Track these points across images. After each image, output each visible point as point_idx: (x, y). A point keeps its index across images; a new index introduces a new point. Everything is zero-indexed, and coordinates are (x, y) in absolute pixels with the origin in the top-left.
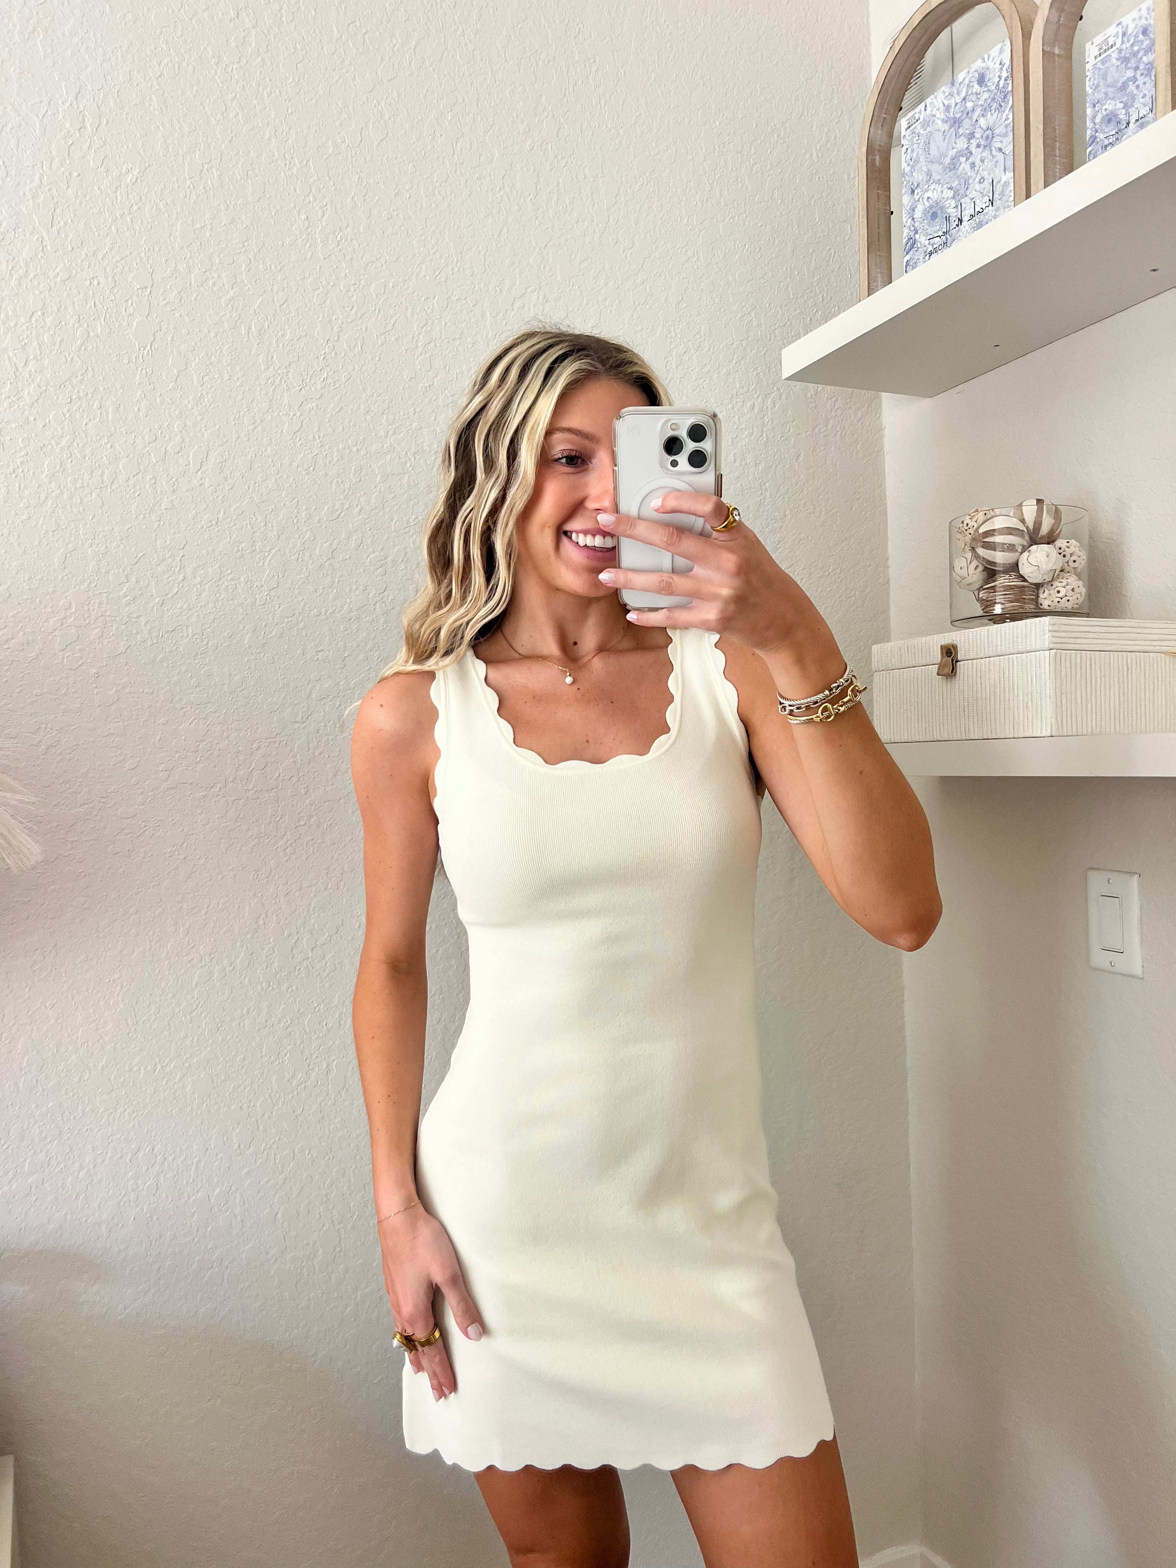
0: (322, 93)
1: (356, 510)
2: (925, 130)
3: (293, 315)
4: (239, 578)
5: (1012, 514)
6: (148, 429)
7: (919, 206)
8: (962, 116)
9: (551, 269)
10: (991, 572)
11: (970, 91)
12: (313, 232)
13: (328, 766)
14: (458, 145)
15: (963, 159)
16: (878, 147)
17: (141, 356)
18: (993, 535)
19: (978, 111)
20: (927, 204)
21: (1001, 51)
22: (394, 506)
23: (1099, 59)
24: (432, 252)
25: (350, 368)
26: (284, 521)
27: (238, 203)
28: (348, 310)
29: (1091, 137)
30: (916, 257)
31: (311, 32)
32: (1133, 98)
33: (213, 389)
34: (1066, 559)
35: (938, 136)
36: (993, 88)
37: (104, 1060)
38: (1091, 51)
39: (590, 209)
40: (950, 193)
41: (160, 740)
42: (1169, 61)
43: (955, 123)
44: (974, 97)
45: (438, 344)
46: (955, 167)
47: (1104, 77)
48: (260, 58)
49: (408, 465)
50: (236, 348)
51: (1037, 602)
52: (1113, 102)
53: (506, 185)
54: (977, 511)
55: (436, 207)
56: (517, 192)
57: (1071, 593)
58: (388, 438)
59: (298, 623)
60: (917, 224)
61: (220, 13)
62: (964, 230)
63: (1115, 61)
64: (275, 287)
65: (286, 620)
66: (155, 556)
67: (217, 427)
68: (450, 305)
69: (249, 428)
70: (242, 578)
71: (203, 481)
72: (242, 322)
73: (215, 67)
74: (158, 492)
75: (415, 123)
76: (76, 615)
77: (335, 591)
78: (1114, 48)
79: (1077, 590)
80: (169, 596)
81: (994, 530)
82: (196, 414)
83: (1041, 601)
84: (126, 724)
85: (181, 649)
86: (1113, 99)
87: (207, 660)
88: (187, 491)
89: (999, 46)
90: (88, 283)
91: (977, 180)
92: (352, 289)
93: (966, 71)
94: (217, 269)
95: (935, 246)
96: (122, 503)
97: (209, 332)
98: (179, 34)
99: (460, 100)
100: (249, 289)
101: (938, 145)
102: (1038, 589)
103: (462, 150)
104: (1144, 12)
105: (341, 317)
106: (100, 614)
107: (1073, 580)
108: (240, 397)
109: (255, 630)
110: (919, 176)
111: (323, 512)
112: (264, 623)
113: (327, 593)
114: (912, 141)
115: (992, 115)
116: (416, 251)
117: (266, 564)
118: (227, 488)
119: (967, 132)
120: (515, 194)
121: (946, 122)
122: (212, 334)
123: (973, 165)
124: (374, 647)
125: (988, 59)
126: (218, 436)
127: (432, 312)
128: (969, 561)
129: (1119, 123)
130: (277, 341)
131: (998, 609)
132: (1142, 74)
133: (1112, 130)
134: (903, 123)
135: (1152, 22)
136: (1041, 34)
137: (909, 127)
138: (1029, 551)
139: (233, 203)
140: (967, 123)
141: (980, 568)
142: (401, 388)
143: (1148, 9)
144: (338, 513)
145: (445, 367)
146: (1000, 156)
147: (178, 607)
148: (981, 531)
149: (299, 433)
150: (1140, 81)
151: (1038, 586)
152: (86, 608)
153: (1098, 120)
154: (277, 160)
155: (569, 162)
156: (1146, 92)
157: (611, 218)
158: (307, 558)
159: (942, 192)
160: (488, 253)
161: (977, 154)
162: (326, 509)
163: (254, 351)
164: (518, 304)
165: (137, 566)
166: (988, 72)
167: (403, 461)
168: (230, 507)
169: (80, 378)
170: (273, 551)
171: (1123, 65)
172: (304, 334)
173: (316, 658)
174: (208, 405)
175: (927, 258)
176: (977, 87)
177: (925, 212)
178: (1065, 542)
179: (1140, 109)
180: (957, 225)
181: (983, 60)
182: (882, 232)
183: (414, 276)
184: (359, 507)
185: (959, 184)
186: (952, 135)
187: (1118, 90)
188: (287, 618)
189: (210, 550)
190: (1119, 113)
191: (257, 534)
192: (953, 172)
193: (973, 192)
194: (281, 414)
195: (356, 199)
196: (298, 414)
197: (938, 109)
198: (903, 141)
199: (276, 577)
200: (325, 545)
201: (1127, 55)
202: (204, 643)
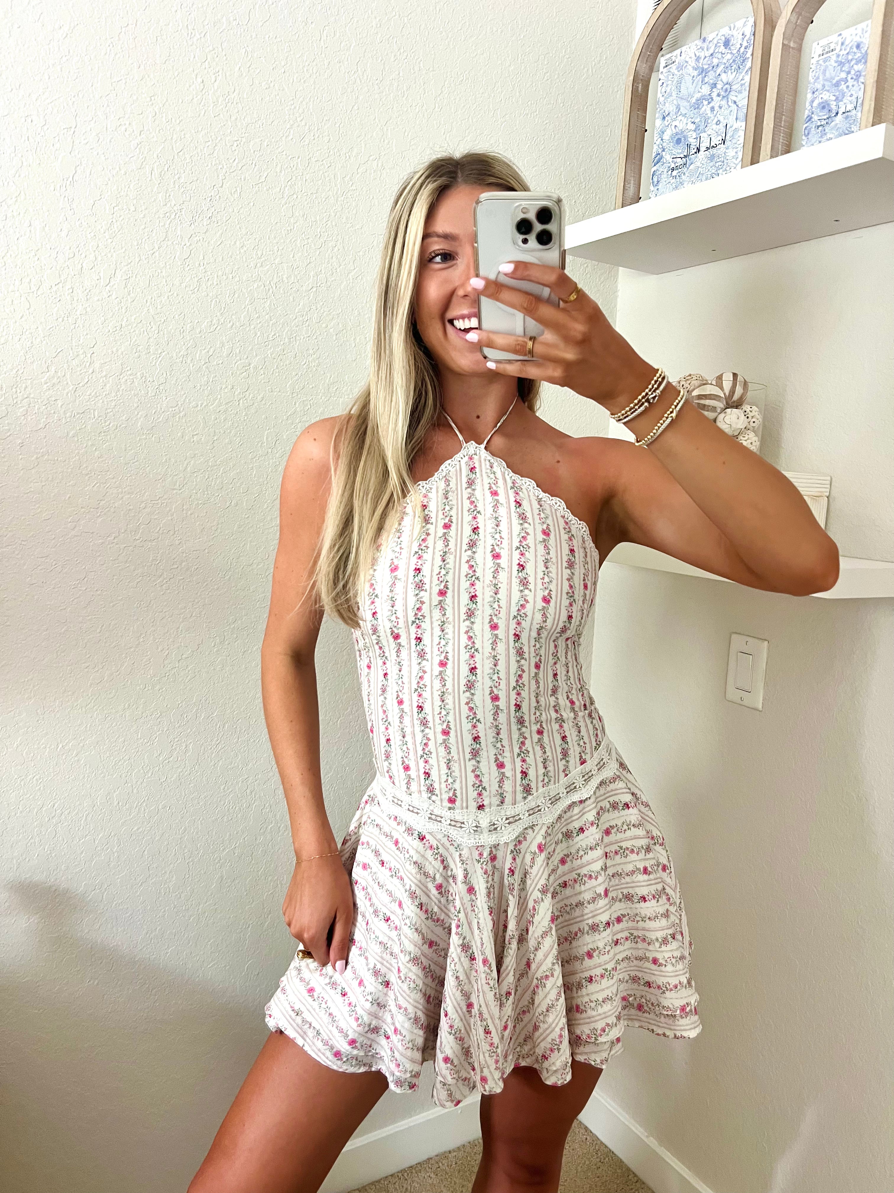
1: (229, 325)
2: (678, 71)
3: (188, 161)
5: (714, 383)
6: (68, 247)
7: (668, 130)
8: (709, 68)
9: (389, 142)
11: (716, 51)
12: (207, 93)
13: (197, 524)
14: (325, 32)
15: (705, 103)
16: (641, 77)
17: (64, 186)
18: (702, 398)
19: (721, 68)
20: (674, 131)
22: (257, 324)
23: (822, 57)
24: (299, 119)
25: (231, 210)
26: (173, 330)
27: (148, 63)
28: (231, 161)
29: (808, 116)
30: (662, 170)
32: (843, 94)
33: (122, 218)
34: (749, 420)
35: (688, 79)
36: (735, 52)
37: (19, 740)
38: (817, 49)
39: (422, 96)
40: (693, 127)
41: (69, 497)
42: (876, 79)
43: (702, 72)
44: (720, 56)
45: (299, 197)
46: (698, 107)
47: (824, 73)
49: (271, 291)
50: (141, 185)
52: (828, 94)
53: (359, 69)
54: (690, 376)
55: (304, 82)
58: (257, 269)
59: (180, 412)
60: (664, 144)
62: (700, 157)
63: (833, 62)
64: (175, 137)
65: (171, 410)
66: (71, 352)
67: (124, 249)
68: (309, 164)
69: (149, 253)
70: (139, 374)
71: (111, 293)
72: (147, 164)
74: (75, 299)
76: (6, 395)
77: (209, 388)
78: (834, 52)
79: (754, 444)
80: (81, 385)
81: (703, 395)
82: (107, 237)
84: (44, 484)
85: (89, 427)
86: (828, 91)
87: (109, 437)
88: (98, 300)
89: (745, 20)
90: (23, 119)
91: (715, 122)
92: (235, 144)
93: (716, 33)
94: (129, 117)
95: (677, 165)
96: (46, 306)
97: (120, 170)
100: (154, 137)
101: (688, 86)
103: (326, 36)
104: (859, 32)
105: (225, 167)
106: (25, 396)
107: (752, 435)
108: (143, 227)
109: (147, 415)
110: (670, 108)
111: (203, 326)
112: (154, 411)
113: (203, 390)
114: (668, 77)
115: (732, 73)
116: (287, 117)
117: (157, 364)
118: (130, 301)
119: (711, 81)
120: (365, 78)
121: (696, 70)
122: (123, 172)
123: (712, 109)
124: (237, 433)
125: (734, 28)
126: (124, 257)
127: (296, 169)
129: (830, 111)
130: (174, 182)
132: (852, 78)
133: (824, 115)
134: (662, 61)
135: (863, 40)
136: (784, 28)
137: (666, 66)
138: (725, 413)
139: (144, 62)
140: (711, 75)
142: (269, 230)
143: (863, 30)
144: (215, 327)
145: (303, 216)
146: (734, 107)
147: (87, 394)
148: (694, 394)
149: (188, 260)
150: (850, 83)
152: (14, 390)
153: (815, 104)
154: (181, 30)
155: (409, 55)
156: (853, 93)
157: (437, 105)
158: (189, 361)
159: (687, 123)
160: (342, 124)
161: (717, 102)
162: (205, 323)
163: (155, 189)
164: (362, 169)
165: (56, 359)
166: (732, 39)
167: (267, 288)
168: (131, 316)
169: (14, 200)
170: (164, 354)
171: (839, 68)
172: (195, 179)
173: (192, 440)
174: (117, 231)
175: (670, 172)
176: (722, 48)
177: (672, 137)
178: (749, 407)
179: (847, 104)
180: (696, 153)
181: (730, 28)
182: (638, 144)
183: (284, 138)
184: (231, 323)
185: (700, 121)
186: (699, 81)
187: (832, 85)
188: (172, 407)
189: (114, 349)
190: (832, 103)
191: (151, 340)
192: (697, 110)
193: (711, 130)
194: (174, 243)
195: (242, 69)
196: (188, 244)
197: (691, 58)
198: (661, 76)
199: (165, 375)
200: (203, 352)
201: (843, 61)
202: (107, 424)
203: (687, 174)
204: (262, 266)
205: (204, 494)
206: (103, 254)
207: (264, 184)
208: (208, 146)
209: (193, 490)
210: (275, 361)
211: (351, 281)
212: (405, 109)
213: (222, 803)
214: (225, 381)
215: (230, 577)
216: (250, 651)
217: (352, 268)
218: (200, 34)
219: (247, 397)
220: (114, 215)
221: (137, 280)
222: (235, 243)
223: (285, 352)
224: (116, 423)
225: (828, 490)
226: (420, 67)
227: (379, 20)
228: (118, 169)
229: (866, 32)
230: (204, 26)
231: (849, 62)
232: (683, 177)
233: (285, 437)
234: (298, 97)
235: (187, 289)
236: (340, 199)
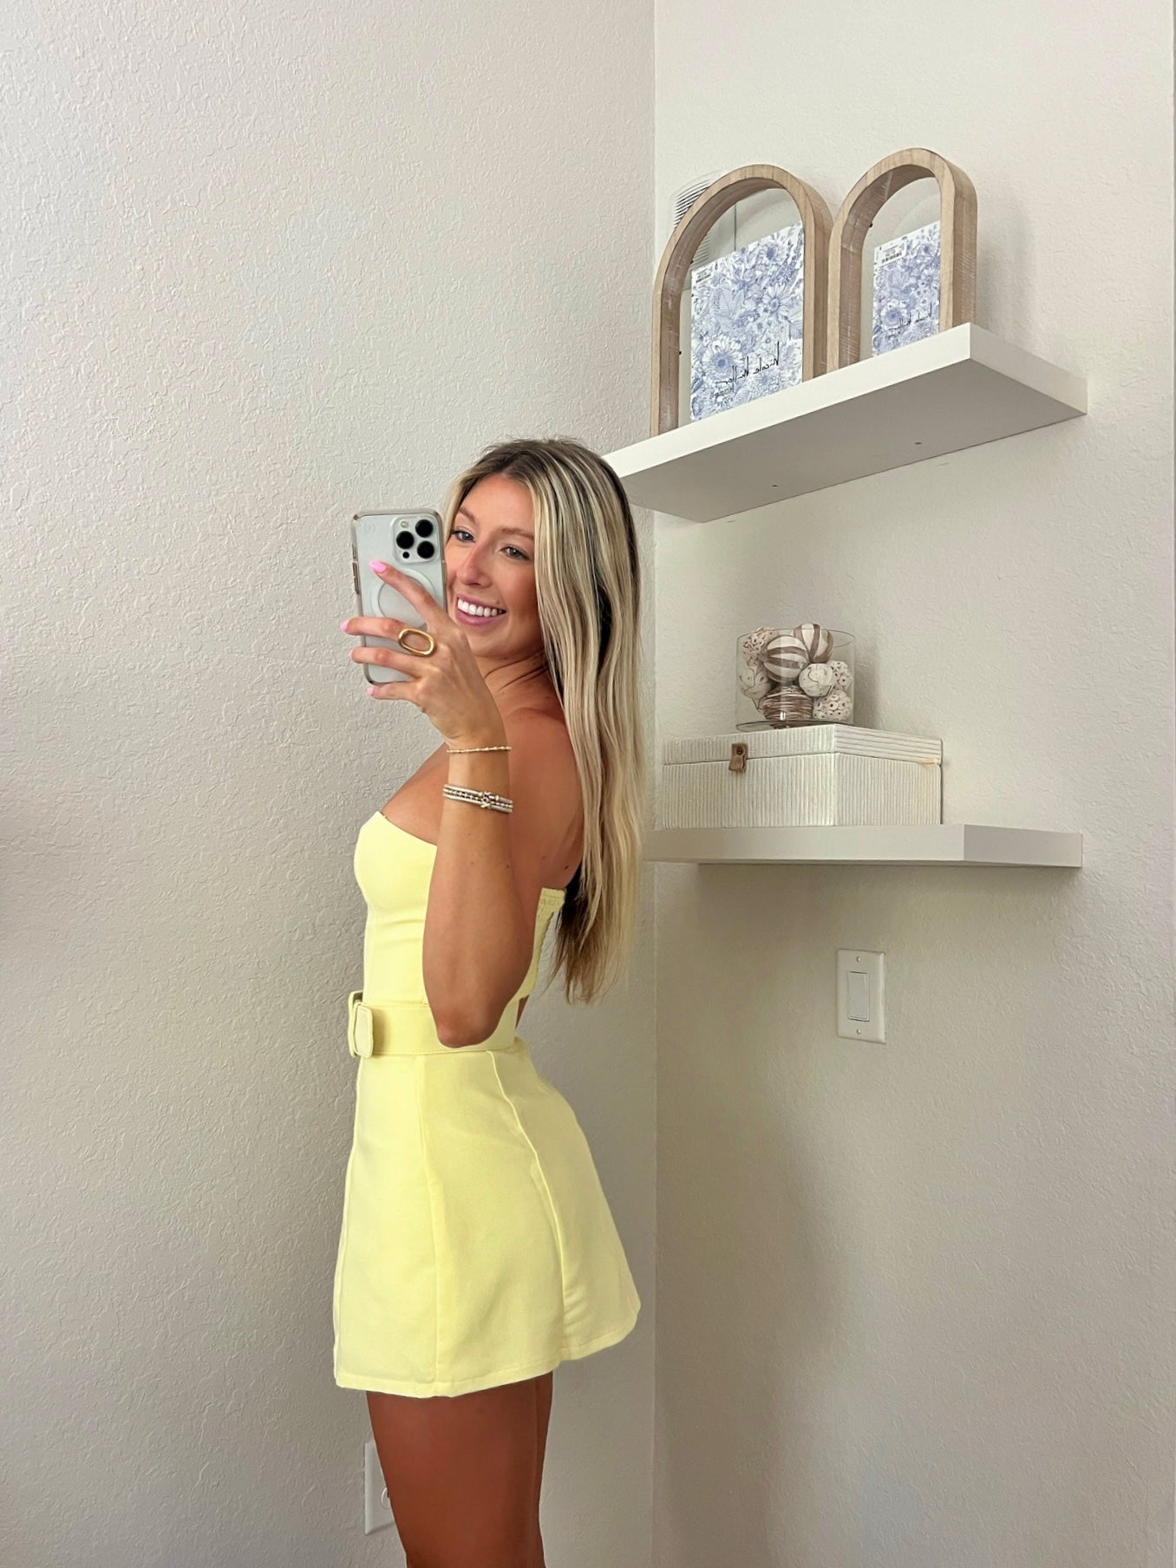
0: (163, 148)
1: (176, 566)
2: (715, 286)
3: (124, 362)
4: (54, 624)
5: (792, 634)
7: (707, 352)
8: (751, 281)
9: (371, 354)
10: (774, 684)
11: (759, 262)
12: (148, 284)
13: (133, 825)
14: (291, 221)
15: (751, 319)
16: (670, 292)
18: (780, 653)
19: (766, 280)
20: (715, 352)
21: (790, 234)
22: (212, 566)
23: (886, 263)
25: (177, 424)
26: (103, 570)
27: (74, 243)
28: (178, 365)
29: (877, 326)
30: (704, 396)
31: (156, 86)
32: (915, 301)
34: (837, 678)
35: (728, 294)
36: (781, 263)
38: (879, 255)
40: (738, 346)
42: (952, 279)
43: (744, 285)
44: (763, 268)
45: (263, 412)
46: (743, 325)
47: (890, 279)
48: (103, 103)
49: (229, 526)
50: (64, 388)
51: (812, 713)
52: (897, 302)
54: (762, 629)
55: (267, 277)
56: (343, 276)
57: (841, 707)
59: (111, 675)
60: (704, 367)
61: (66, 49)
62: (749, 380)
63: (899, 267)
64: (107, 332)
65: (100, 671)
67: (40, 466)
68: (276, 375)
69: (73, 471)
70: (57, 623)
71: (22, 518)
72: (71, 363)
73: (58, 102)
75: (251, 193)
77: (151, 645)
78: (900, 257)
79: (846, 705)
81: (780, 648)
82: (19, 449)
83: (814, 712)
86: (897, 298)
87: (16, 705)
88: (6, 528)
89: (789, 228)
91: (764, 340)
92: (183, 346)
93: (756, 242)
94: (49, 305)
95: (722, 390)
97: (37, 368)
98: (22, 61)
99: (294, 179)
100: (80, 331)
101: (727, 302)
102: (813, 701)
103: (293, 227)
104: (926, 234)
105: (170, 371)
107: (842, 695)
108: (65, 439)
109: (68, 678)
110: (707, 326)
111: (143, 566)
112: (77, 673)
113: (143, 648)
114: (702, 293)
115: (779, 286)
116: (246, 317)
117: (82, 612)
118: (46, 530)
119: (756, 296)
121: (736, 283)
122: (41, 370)
123: (760, 326)
124: (186, 705)
125: (778, 237)
126: (41, 475)
127: (259, 379)
128: (755, 672)
129: (901, 319)
130: (106, 387)
131: (782, 717)
132: (923, 284)
133: (895, 324)
134: (695, 276)
135: (932, 242)
136: (841, 233)
137: (700, 280)
138: (810, 668)
139: (69, 242)
140: (755, 288)
141: (765, 680)
142: (225, 450)
143: (930, 231)
144: (158, 567)
146: (785, 323)
148: (770, 647)
149: (123, 482)
150: (922, 288)
151: (813, 699)
153: (883, 313)
154: (115, 206)
156: (926, 299)
157: (428, 315)
158: (124, 609)
159: (730, 343)
160: (314, 330)
161: (764, 318)
162: (146, 562)
163: (82, 394)
164: (339, 384)
166: (777, 249)
167: (224, 523)
168: (49, 549)
170: (90, 600)
171: (907, 273)
172: (133, 383)
173: (127, 712)
174: (31, 443)
175: (714, 399)
176: (765, 259)
177: (713, 359)
178: (836, 663)
179: (920, 312)
180: (744, 376)
181: (773, 237)
182: (672, 368)
183: (243, 342)
184: (179, 563)
185: (747, 340)
186: (740, 296)
187: (902, 292)
188: (102, 669)
189: (26, 590)
190: (902, 311)
191: (75, 580)
192: (741, 328)
193: (760, 349)
194: (106, 460)
195: (191, 257)
196: (123, 463)
197: (729, 270)
198: (693, 292)
199: (92, 627)
200: (143, 598)
201: (911, 265)
202: (14, 687)
203: (735, 400)
204: (217, 494)
205: (142, 785)
206: (13, 470)
207: (219, 395)
208: (149, 347)
209: (128, 779)
210: (235, 614)
211: (330, 518)
212: (390, 316)
213: (167, 1221)
214: (171, 637)
215: (176, 900)
216: (203, 1002)
217: (331, 503)
218: (138, 213)
219: (199, 658)
220: (29, 422)
221: (57, 504)
222: (183, 463)
223: (248, 603)
224: (26, 688)
225: (939, 757)
226: (405, 269)
227: (356, 213)
228: (34, 366)
229: (934, 234)
230: (143, 204)
231: (918, 266)
232: (731, 403)
233: (249, 712)
234: (260, 293)
235: (122, 518)
236: (313, 418)
